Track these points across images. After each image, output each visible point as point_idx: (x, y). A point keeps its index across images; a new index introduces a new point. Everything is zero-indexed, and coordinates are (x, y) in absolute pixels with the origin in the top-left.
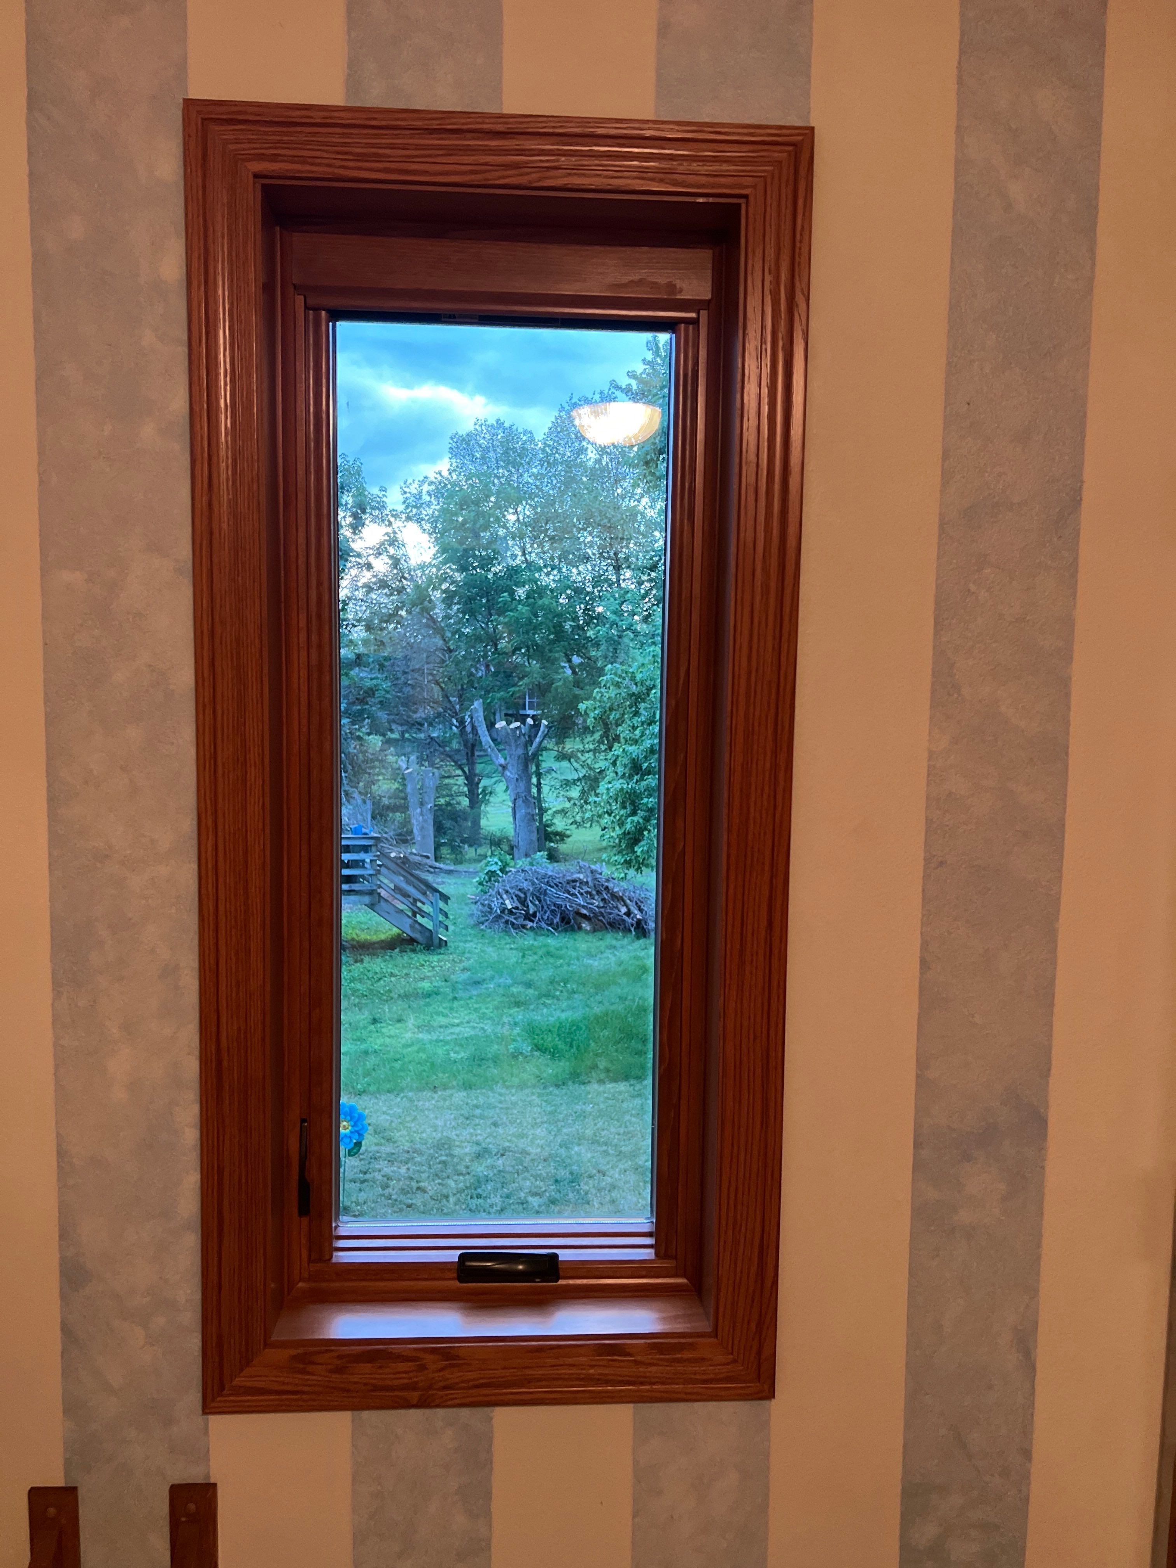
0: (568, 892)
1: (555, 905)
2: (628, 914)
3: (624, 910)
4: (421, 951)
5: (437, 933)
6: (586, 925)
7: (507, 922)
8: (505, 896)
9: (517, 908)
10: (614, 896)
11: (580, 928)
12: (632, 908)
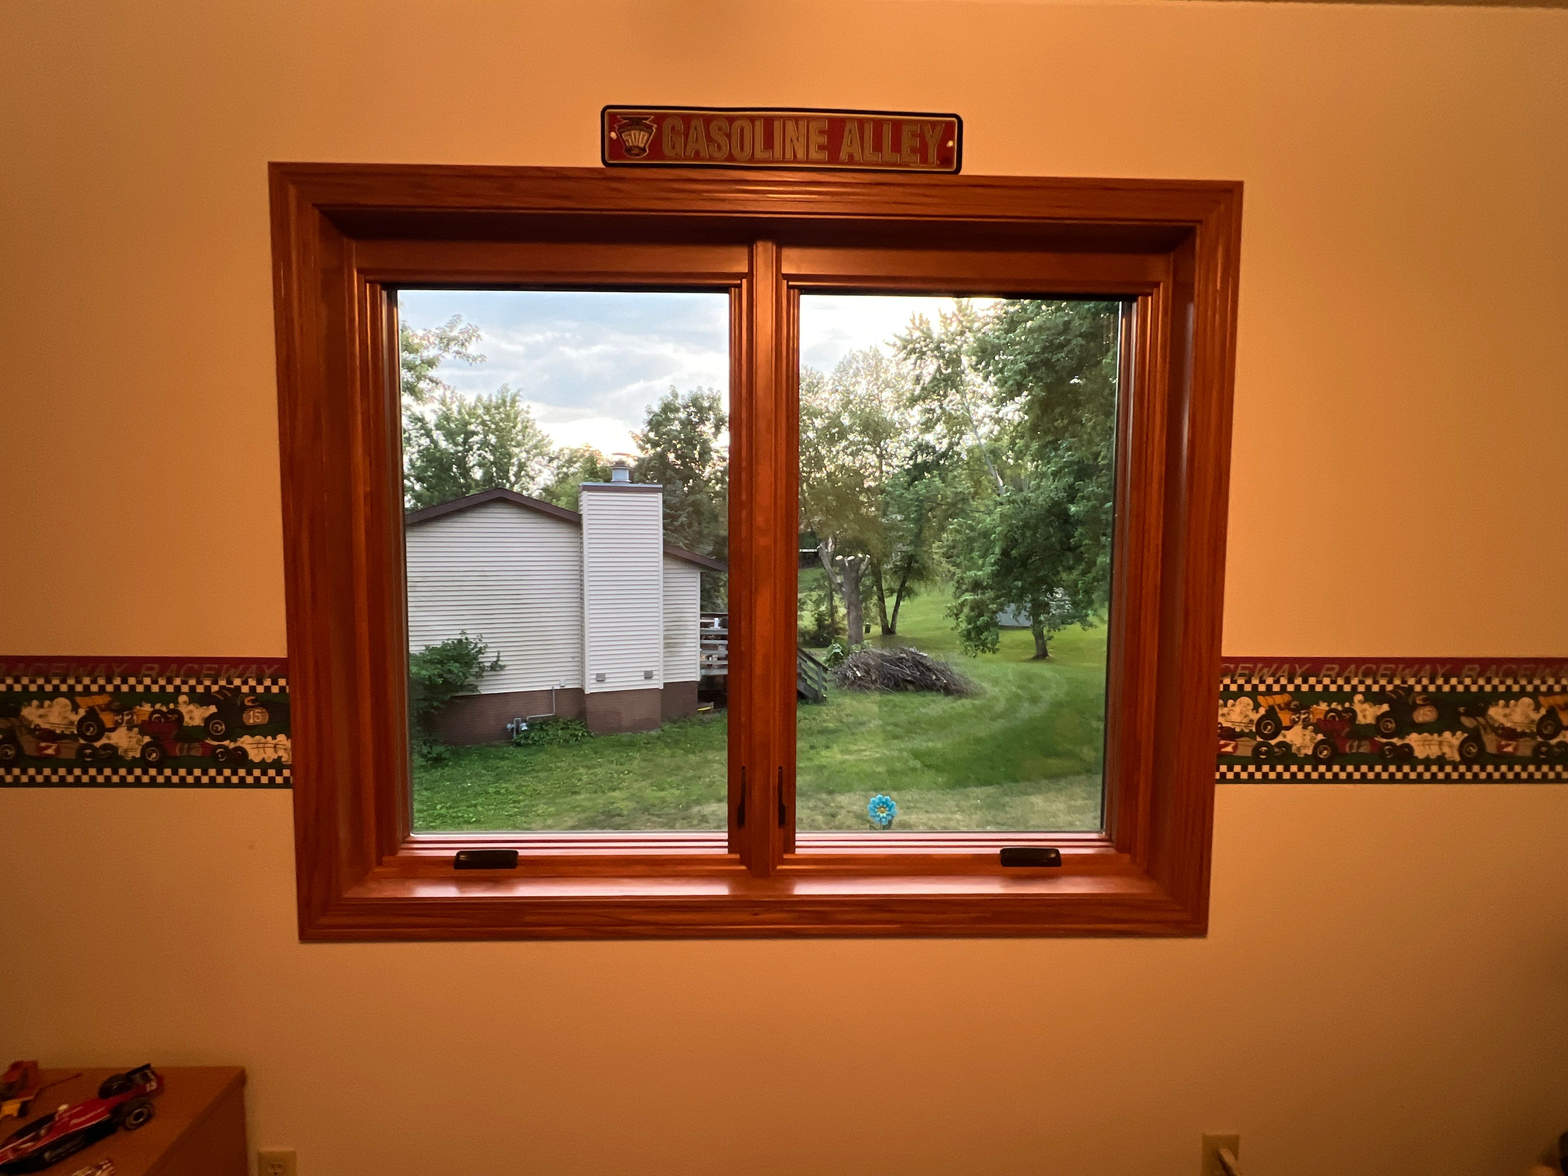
0: (899, 667)
1: (890, 674)
2: (938, 679)
3: (934, 677)
4: (811, 704)
5: (820, 692)
6: (910, 687)
7: (860, 685)
8: (855, 669)
9: (864, 676)
10: (929, 669)
11: (907, 689)
12: (939, 676)
